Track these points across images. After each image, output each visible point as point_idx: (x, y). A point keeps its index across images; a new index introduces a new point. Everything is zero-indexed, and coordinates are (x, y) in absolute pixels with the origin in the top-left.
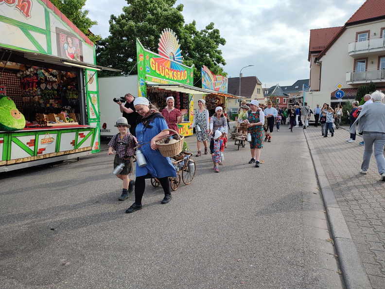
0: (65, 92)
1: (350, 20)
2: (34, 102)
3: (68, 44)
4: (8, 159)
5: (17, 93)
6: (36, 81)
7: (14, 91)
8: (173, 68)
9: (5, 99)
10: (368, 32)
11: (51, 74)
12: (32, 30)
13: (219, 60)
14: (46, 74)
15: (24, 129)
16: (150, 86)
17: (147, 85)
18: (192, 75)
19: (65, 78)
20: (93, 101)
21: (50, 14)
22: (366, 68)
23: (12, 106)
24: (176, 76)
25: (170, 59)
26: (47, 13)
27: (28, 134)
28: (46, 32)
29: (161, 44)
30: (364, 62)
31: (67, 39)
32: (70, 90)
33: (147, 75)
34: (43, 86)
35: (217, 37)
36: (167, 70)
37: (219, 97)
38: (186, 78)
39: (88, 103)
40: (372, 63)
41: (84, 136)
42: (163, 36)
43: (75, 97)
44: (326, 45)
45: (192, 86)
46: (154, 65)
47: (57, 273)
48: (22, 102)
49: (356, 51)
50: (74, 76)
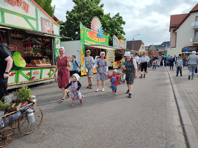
0: (45, 49)
1: (192, 10)
2: (30, 54)
3: (46, 25)
4: (18, 82)
5: (22, 50)
6: (31, 44)
7: (20, 49)
8: (98, 36)
9: (16, 52)
11: (38, 40)
12: (29, 19)
13: (122, 32)
14: (36, 40)
15: (25, 67)
16: (87, 46)
17: (85, 45)
18: (108, 40)
19: (45, 42)
21: (38, 11)
23: (20, 56)
24: (99, 40)
25: (96, 32)
26: (36, 10)
27: (27, 69)
28: (36, 20)
29: (92, 24)
31: (46, 23)
32: (47, 48)
33: (85, 40)
34: (34, 46)
35: (121, 20)
36: (95, 37)
37: (122, 51)
38: (105, 41)
39: (56, 54)
42: (93, 21)
43: (50, 51)
44: (179, 23)
45: (108, 46)
46: (88, 35)
47: (41, 138)
48: (24, 54)
49: (196, 26)
50: (49, 41)
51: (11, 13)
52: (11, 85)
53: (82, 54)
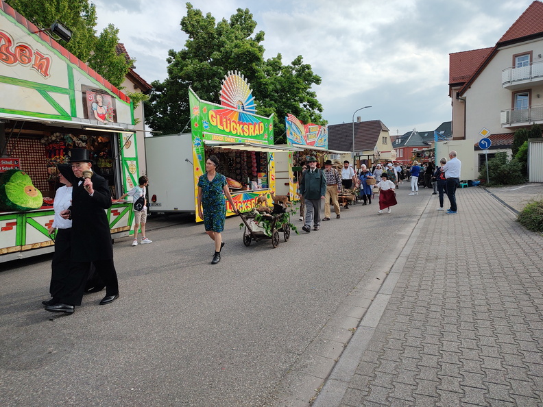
0: (97, 160)
1: (503, 38)
3: (97, 103)
4: (23, 244)
5: (42, 163)
6: (63, 147)
7: (37, 161)
8: (241, 120)
9: (18, 173)
10: (530, 53)
11: (80, 139)
12: (52, 91)
13: (313, 104)
14: (75, 139)
15: (41, 208)
16: (210, 145)
17: (205, 145)
18: (271, 128)
19: (96, 143)
20: (130, 170)
21: (74, 71)
22: (530, 104)
23: (28, 181)
24: (247, 131)
25: (237, 110)
26: (70, 70)
27: (47, 213)
28: (69, 91)
29: (224, 91)
30: (527, 95)
31: (96, 97)
32: (102, 157)
33: (205, 133)
35: (310, 74)
36: (233, 124)
37: (315, 153)
38: (262, 132)
39: (124, 173)
40: (538, 96)
41: (119, 214)
42: (227, 82)
43: (108, 165)
44: (471, 73)
45: (272, 145)
46: (214, 119)
48: (48, 173)
49: (514, 81)
50: (107, 141)
51: (5, 82)
52: (6, 252)
53: (197, 169)
